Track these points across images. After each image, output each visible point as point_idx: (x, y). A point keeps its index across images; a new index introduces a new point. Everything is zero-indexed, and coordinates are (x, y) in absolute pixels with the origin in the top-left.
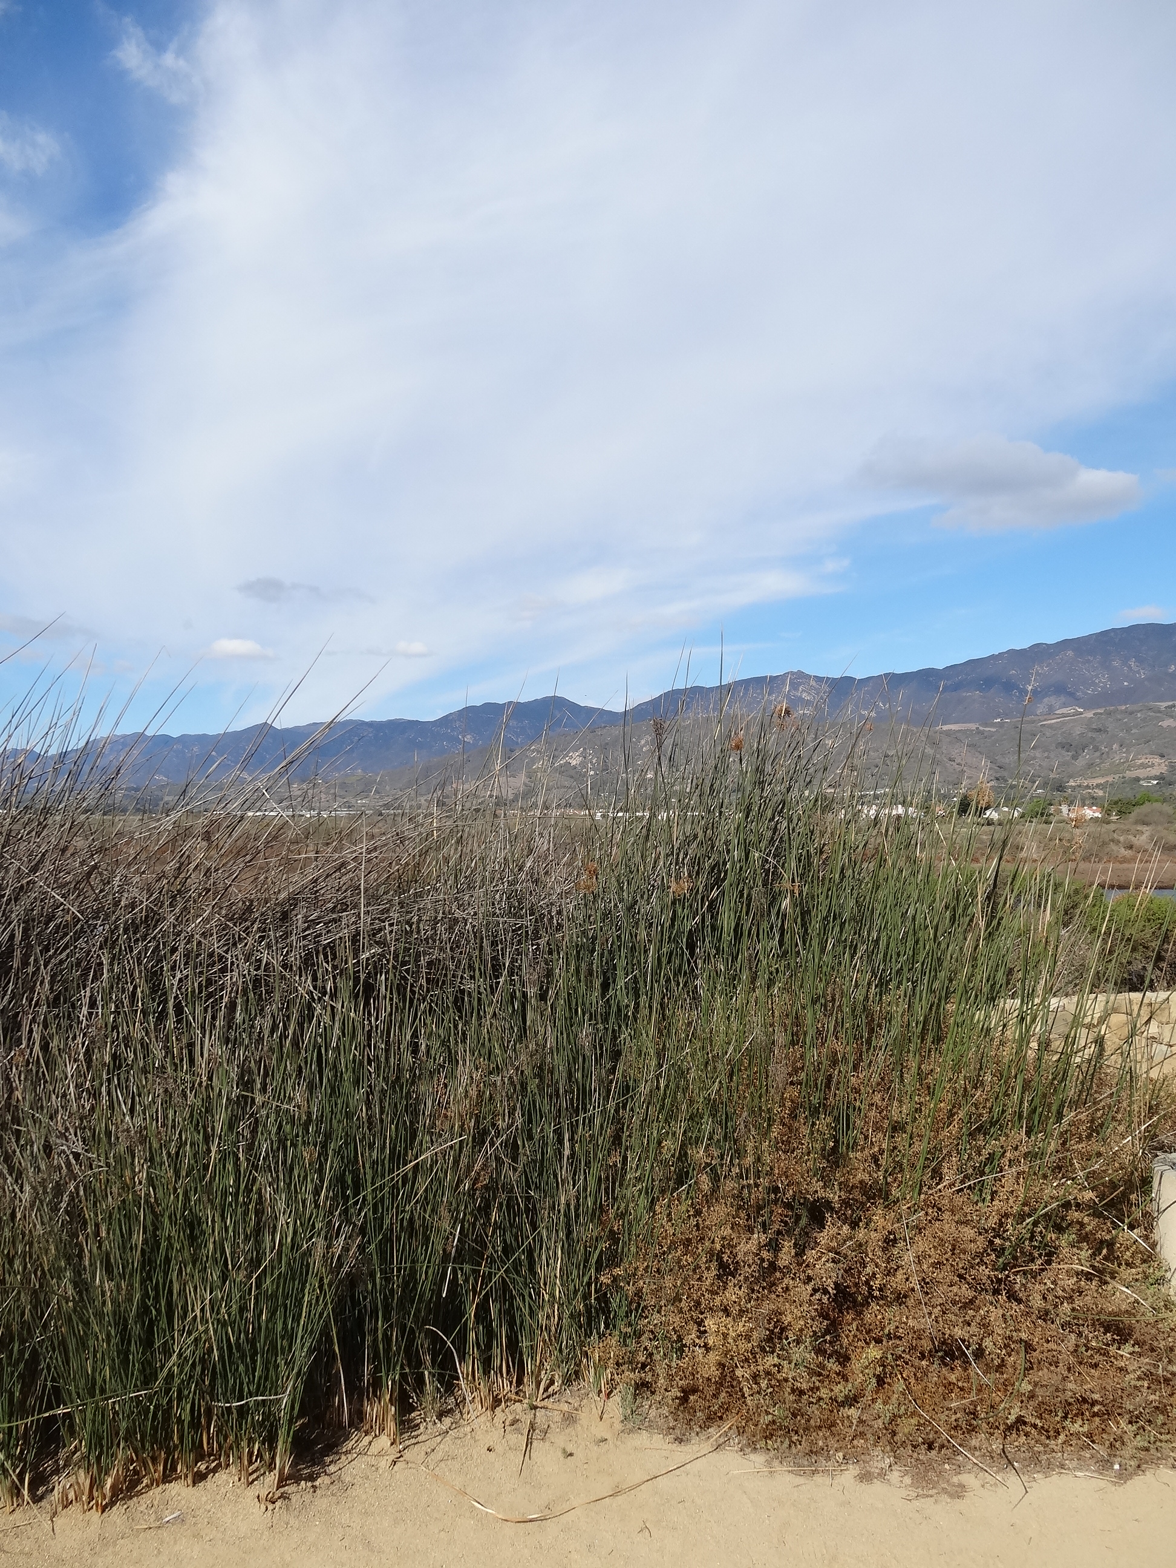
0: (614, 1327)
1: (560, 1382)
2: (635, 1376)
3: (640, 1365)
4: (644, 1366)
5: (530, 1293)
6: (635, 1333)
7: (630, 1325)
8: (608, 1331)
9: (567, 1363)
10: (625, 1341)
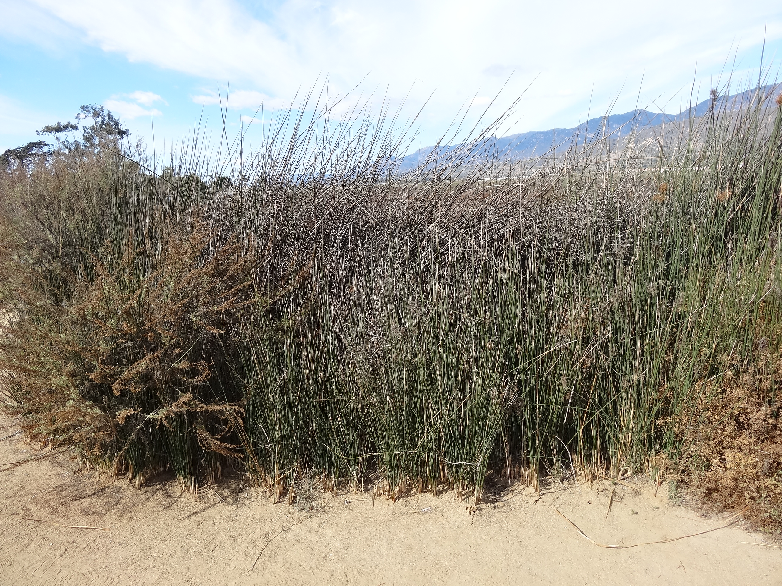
0: (665, 448)
1: (631, 472)
2: (678, 477)
3: (681, 471)
4: (683, 471)
5: (615, 425)
6: (678, 453)
7: (676, 448)
8: (661, 450)
9: (636, 463)
10: (672, 456)
